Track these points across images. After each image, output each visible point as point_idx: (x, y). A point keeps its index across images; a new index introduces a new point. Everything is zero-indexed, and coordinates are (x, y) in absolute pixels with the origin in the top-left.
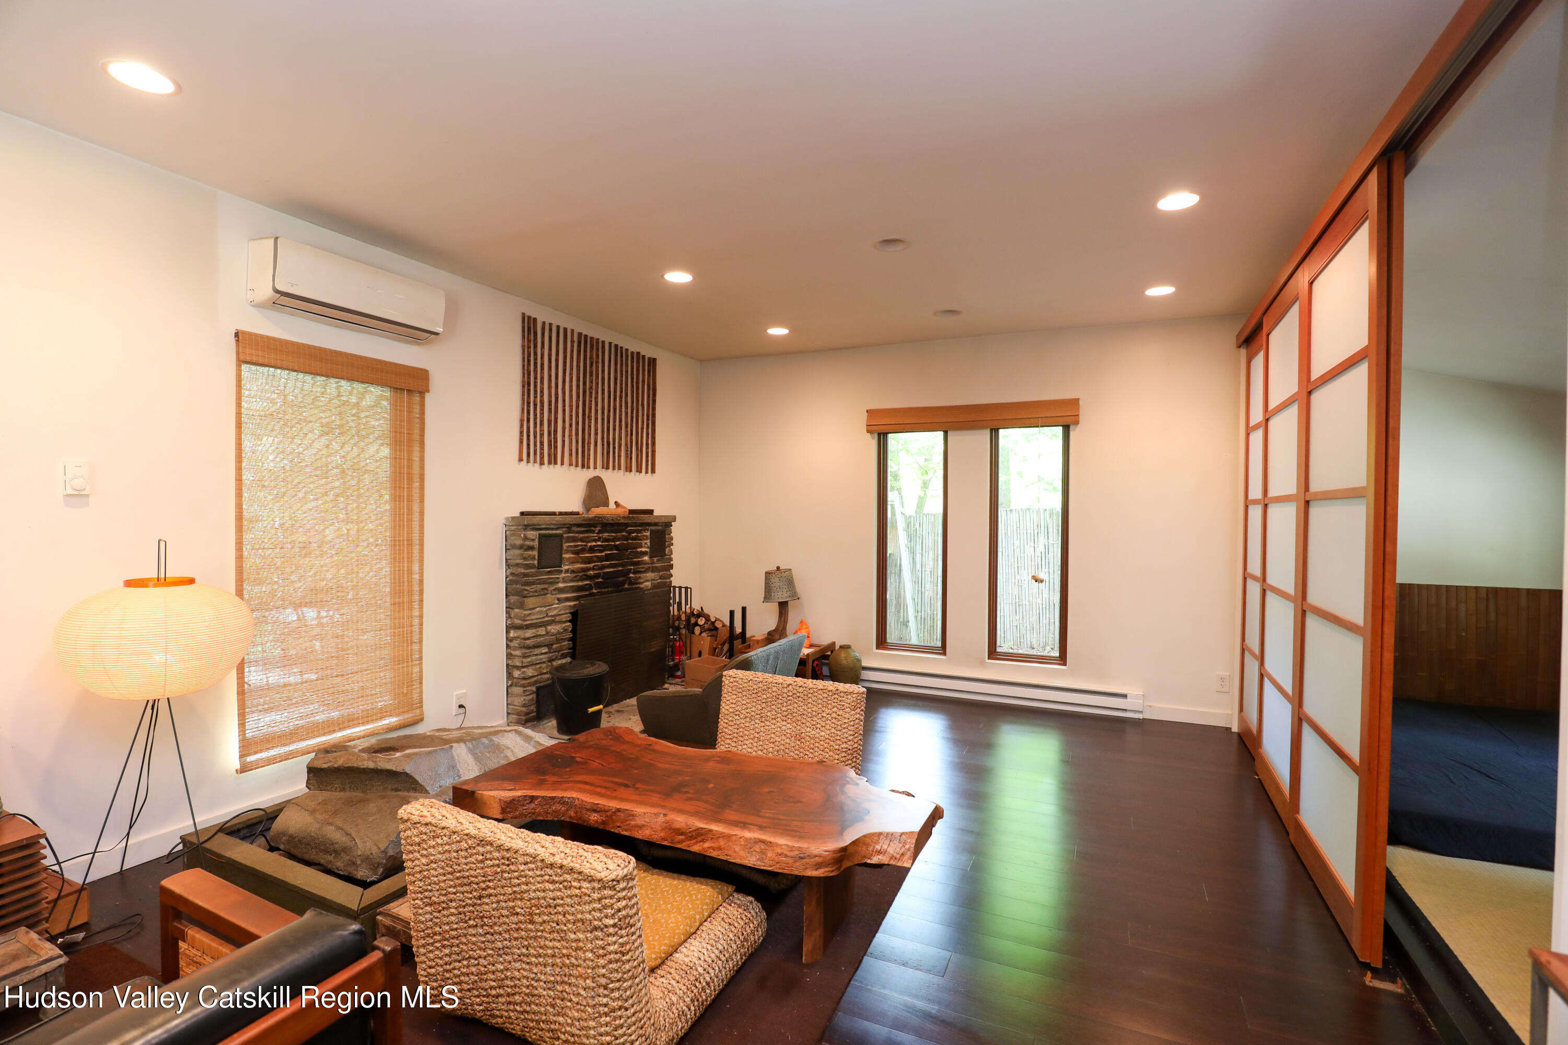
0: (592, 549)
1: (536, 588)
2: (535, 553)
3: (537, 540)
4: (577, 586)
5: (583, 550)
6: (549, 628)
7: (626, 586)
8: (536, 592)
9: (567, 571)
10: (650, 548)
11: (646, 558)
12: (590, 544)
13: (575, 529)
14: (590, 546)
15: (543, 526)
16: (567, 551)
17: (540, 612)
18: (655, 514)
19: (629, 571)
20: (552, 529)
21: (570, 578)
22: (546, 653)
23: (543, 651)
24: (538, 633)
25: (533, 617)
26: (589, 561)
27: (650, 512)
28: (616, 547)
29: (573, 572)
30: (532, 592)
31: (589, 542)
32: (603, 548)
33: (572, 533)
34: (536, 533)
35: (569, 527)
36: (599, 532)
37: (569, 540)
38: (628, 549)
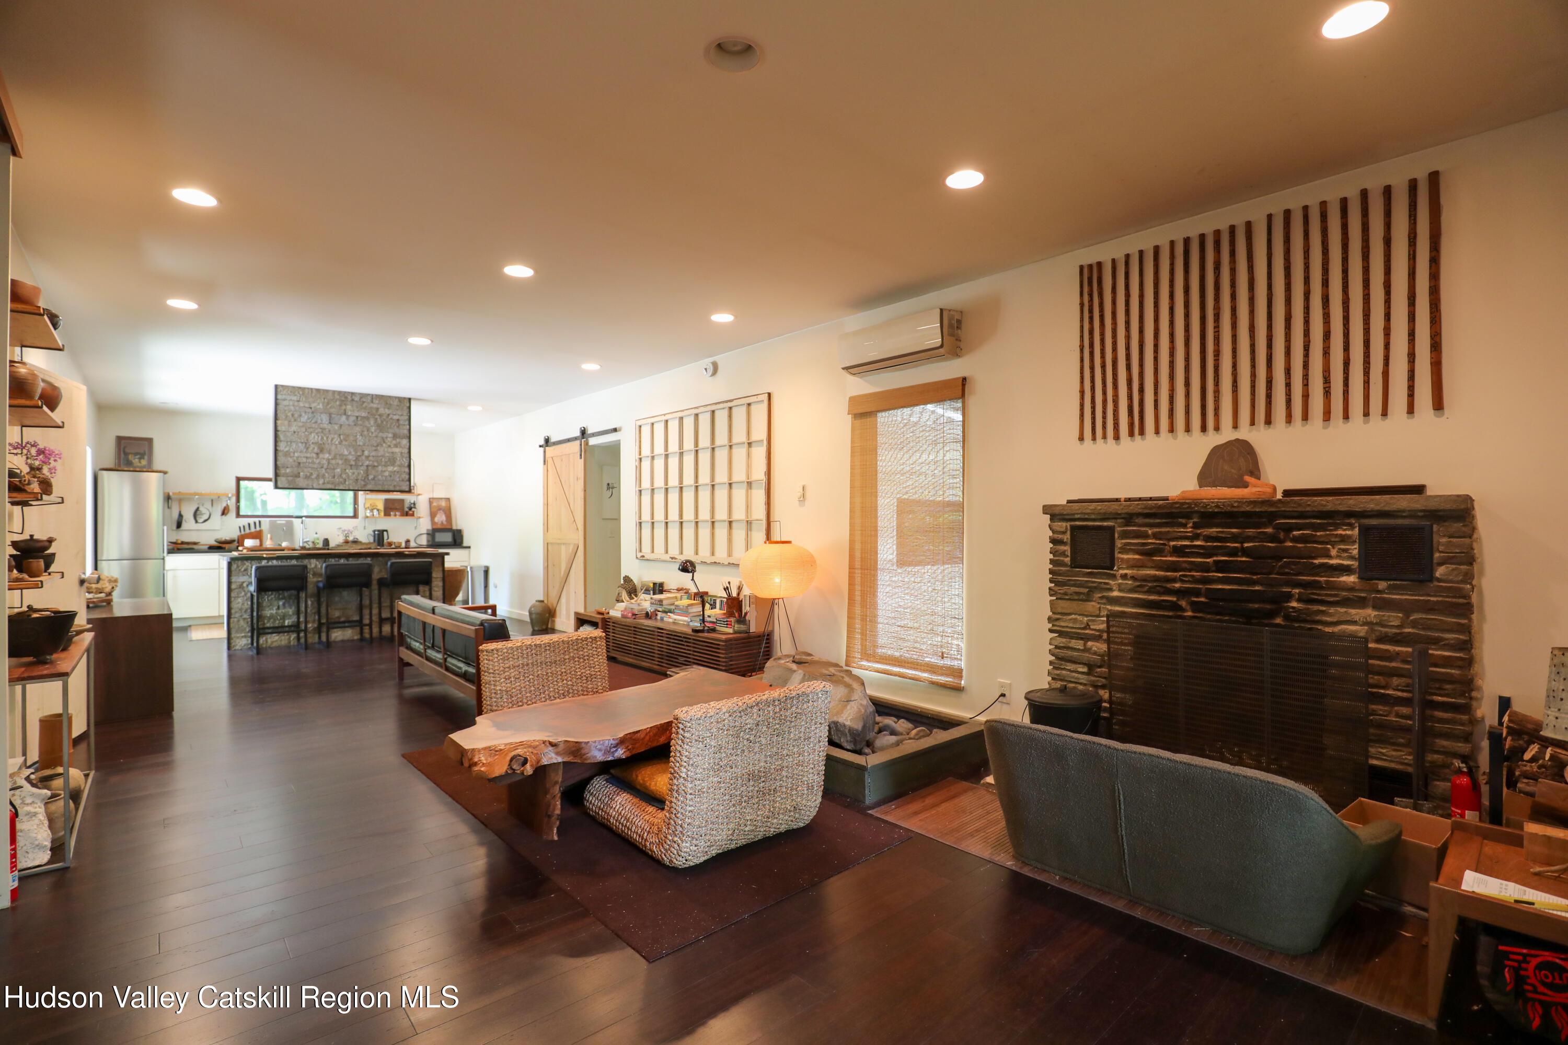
0: (1178, 551)
1: (1067, 591)
2: (1067, 548)
3: (1069, 533)
4: (1144, 600)
5: (1158, 551)
6: (1090, 644)
7: (1278, 621)
8: (1065, 594)
9: (1124, 577)
10: (1359, 559)
11: (1351, 579)
12: (1172, 543)
13: (1140, 520)
14: (1174, 546)
15: (1078, 516)
16: (1124, 550)
17: (1075, 620)
18: (1429, 492)
19: (1289, 597)
20: (1094, 520)
21: (1129, 587)
22: (1082, 673)
23: (1080, 670)
24: (1071, 645)
25: (1063, 624)
26: (1173, 567)
27: (1418, 490)
28: (1245, 552)
29: (1133, 578)
30: (1060, 593)
31: (1170, 540)
32: (1208, 553)
33: (1134, 526)
34: (1068, 524)
35: (1129, 518)
36: (1196, 526)
37: (1125, 535)
38: (1281, 558)
